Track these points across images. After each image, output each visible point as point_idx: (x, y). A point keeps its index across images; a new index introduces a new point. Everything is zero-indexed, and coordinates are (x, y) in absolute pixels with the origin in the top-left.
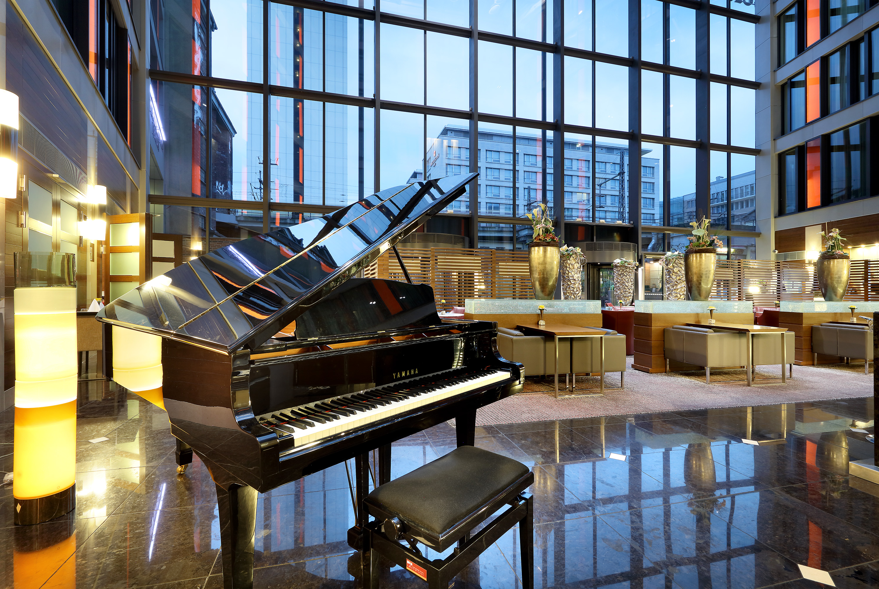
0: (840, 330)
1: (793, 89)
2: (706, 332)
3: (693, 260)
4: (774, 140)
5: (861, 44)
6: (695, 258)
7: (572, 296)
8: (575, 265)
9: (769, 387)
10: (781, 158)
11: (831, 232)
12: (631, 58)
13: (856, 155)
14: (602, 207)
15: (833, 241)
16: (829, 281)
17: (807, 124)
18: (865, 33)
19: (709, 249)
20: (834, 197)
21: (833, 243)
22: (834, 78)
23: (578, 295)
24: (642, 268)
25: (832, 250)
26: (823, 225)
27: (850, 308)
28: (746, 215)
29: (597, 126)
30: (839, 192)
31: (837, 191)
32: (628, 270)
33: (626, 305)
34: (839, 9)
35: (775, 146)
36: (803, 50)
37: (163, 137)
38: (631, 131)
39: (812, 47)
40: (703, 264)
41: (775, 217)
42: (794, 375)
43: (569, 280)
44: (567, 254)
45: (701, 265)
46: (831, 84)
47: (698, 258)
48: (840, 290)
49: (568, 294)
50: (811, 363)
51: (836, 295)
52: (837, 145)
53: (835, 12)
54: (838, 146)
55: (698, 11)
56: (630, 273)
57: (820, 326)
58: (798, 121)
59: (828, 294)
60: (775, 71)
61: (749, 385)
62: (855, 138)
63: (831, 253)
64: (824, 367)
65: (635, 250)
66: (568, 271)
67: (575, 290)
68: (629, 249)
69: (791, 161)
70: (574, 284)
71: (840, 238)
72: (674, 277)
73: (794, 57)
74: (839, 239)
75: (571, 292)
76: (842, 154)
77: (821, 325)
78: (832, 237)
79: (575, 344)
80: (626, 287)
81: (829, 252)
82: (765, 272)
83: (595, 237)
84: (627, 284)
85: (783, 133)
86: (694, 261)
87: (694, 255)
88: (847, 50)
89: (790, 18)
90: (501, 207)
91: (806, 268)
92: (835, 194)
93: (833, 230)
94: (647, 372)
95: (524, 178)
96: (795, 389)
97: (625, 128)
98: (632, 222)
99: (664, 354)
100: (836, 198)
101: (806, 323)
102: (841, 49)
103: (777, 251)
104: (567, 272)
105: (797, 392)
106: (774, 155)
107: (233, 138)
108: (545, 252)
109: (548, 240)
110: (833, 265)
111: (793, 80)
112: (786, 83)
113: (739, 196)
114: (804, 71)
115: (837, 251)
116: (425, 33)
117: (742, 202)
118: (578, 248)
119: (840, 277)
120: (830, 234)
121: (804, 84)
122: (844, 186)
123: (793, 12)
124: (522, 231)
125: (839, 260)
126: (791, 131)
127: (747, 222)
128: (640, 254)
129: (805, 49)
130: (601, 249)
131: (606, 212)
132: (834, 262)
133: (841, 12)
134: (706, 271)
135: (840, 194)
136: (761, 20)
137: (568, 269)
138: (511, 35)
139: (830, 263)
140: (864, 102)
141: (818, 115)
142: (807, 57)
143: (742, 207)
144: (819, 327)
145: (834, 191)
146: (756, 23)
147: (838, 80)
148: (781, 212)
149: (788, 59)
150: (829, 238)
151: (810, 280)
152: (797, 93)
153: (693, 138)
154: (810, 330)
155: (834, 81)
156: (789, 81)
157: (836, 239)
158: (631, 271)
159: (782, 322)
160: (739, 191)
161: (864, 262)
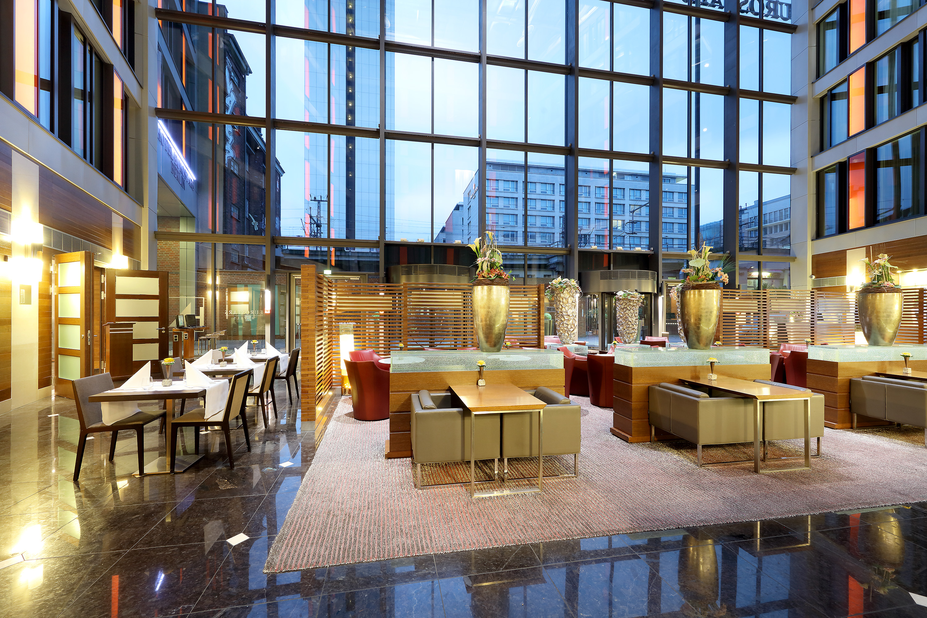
0: (889, 387)
1: (834, 102)
2: (698, 397)
3: (690, 298)
4: (812, 157)
5: (914, 45)
6: (692, 296)
7: (566, 334)
8: (569, 299)
9: (785, 474)
10: (820, 176)
11: (878, 258)
12: (652, 76)
13: (906, 172)
14: (635, 233)
15: (880, 270)
16: (874, 321)
17: (849, 138)
18: (920, 31)
19: (710, 284)
20: (880, 218)
21: (880, 272)
22: (882, 86)
23: (573, 332)
24: (662, 296)
25: (878, 282)
26: (868, 248)
27: (903, 356)
28: (784, 238)
29: (615, 149)
30: (886, 212)
31: (885, 211)
32: (631, 303)
33: (630, 343)
34: (888, 11)
35: (813, 164)
36: (846, 57)
37: (191, 176)
38: (652, 153)
39: (857, 53)
40: (703, 303)
41: (812, 240)
42: (823, 449)
43: (563, 316)
44: (559, 287)
45: (700, 304)
46: (878, 94)
47: (697, 295)
48: (889, 331)
49: (561, 332)
50: (849, 425)
51: (883, 338)
52: (884, 160)
53: (883, 15)
54: (886, 161)
55: (726, 23)
56: (634, 307)
57: (861, 379)
58: (839, 134)
59: (872, 337)
60: (813, 83)
61: (756, 471)
62: (906, 151)
63: (877, 286)
64: (866, 432)
65: (654, 278)
66: (561, 305)
67: (569, 327)
68: (647, 277)
69: (832, 180)
70: (569, 320)
71: (889, 265)
73: (835, 65)
74: (887, 268)
75: (565, 329)
76: (891, 170)
77: (863, 379)
78: (879, 265)
79: (506, 420)
80: (629, 323)
81: (874, 284)
82: (796, 303)
83: (612, 265)
84: (630, 319)
85: (822, 149)
86: (692, 300)
87: (692, 291)
88: (897, 54)
89: (831, 25)
90: (537, 235)
91: (847, 294)
92: (881, 214)
93: (880, 256)
94: (626, 440)
95: (560, 208)
96: (823, 480)
97: (645, 150)
98: (652, 249)
99: (649, 419)
100: (883, 219)
101: (842, 376)
102: (890, 53)
103: (814, 277)
104: (560, 307)
105: (825, 486)
106: (812, 173)
107: (281, 178)
108: (490, 291)
109: (493, 278)
110: (880, 300)
111: (834, 92)
112: (826, 95)
113: (778, 219)
114: (847, 80)
115: (886, 283)
116: (433, 60)
117: (781, 226)
118: (573, 280)
119: (889, 316)
120: (876, 261)
121: (847, 95)
122: (892, 205)
123: (834, 17)
124: (552, 259)
125: (887, 294)
126: (831, 146)
127: (785, 245)
128: (660, 282)
129: (848, 55)
130: (616, 277)
131: (640, 238)
132: (881, 297)
133: (891, 14)
134: (707, 312)
135: (888, 214)
136: (797, 30)
137: (561, 303)
138: (523, 57)
139: (876, 298)
140: (918, 109)
141: (863, 128)
142: (849, 64)
143: (781, 230)
144: (860, 381)
145: (881, 212)
146: (792, 33)
147: (886, 89)
148: (819, 234)
149: (828, 68)
150: (874, 266)
151: (851, 311)
152: (839, 105)
153: (721, 158)
154: (848, 384)
155: (881, 90)
156: (830, 92)
157: (884, 267)
158: (635, 304)
159: (810, 371)
160: (778, 215)
161: (918, 291)
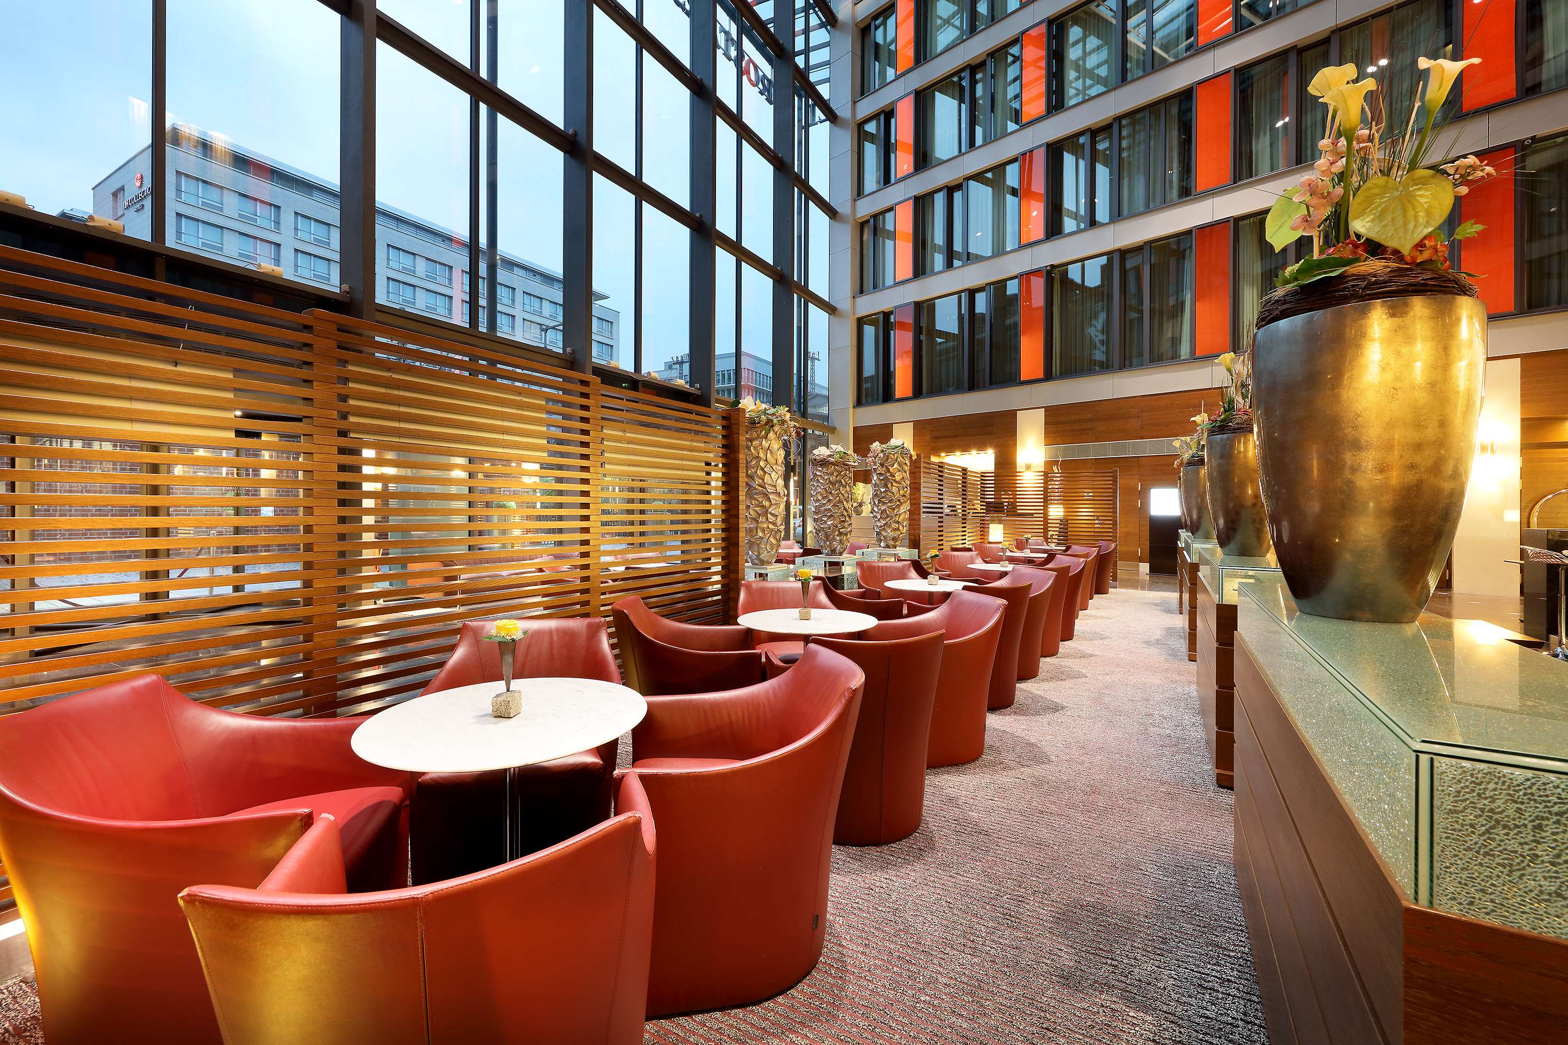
4: (852, 297)
5: (956, 193)
17: (896, 284)
18: (963, 180)
35: (854, 306)
38: (697, 215)
39: (902, 180)
41: (854, 407)
60: (855, 200)
69: (872, 333)
72: (894, 490)
85: (862, 292)
106: (851, 318)
111: (878, 220)
112: (869, 221)
114: (893, 209)
121: (893, 235)
126: (874, 289)
141: (910, 274)
142: (893, 191)
148: (861, 400)
156: (872, 219)
